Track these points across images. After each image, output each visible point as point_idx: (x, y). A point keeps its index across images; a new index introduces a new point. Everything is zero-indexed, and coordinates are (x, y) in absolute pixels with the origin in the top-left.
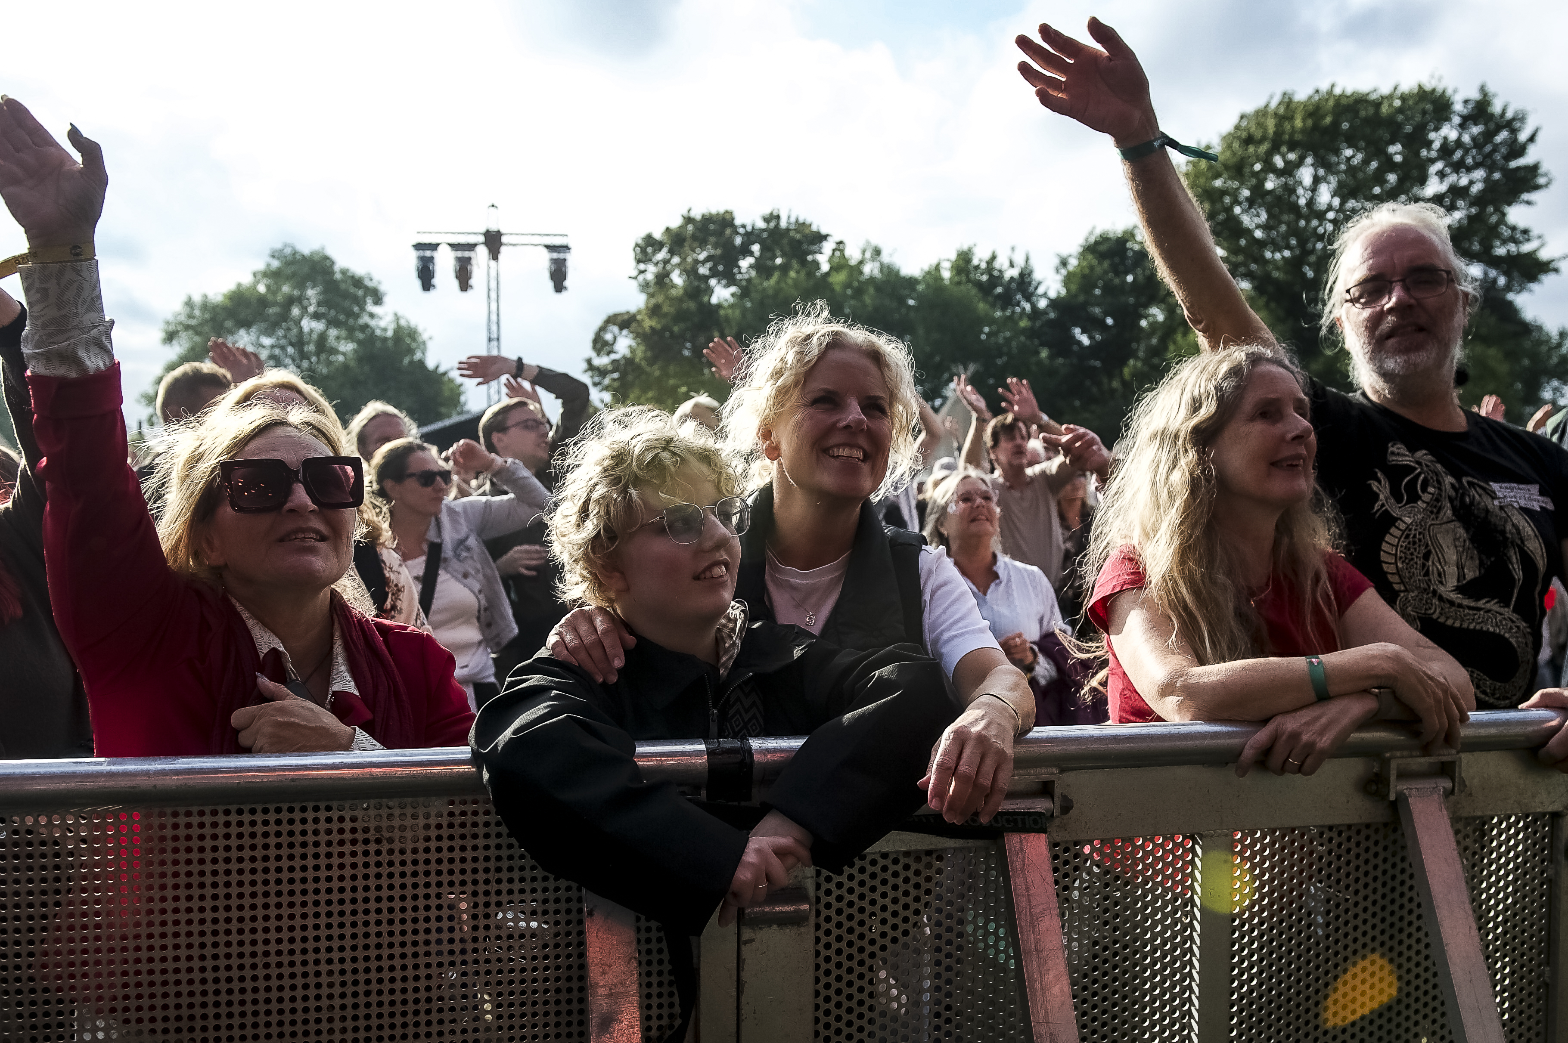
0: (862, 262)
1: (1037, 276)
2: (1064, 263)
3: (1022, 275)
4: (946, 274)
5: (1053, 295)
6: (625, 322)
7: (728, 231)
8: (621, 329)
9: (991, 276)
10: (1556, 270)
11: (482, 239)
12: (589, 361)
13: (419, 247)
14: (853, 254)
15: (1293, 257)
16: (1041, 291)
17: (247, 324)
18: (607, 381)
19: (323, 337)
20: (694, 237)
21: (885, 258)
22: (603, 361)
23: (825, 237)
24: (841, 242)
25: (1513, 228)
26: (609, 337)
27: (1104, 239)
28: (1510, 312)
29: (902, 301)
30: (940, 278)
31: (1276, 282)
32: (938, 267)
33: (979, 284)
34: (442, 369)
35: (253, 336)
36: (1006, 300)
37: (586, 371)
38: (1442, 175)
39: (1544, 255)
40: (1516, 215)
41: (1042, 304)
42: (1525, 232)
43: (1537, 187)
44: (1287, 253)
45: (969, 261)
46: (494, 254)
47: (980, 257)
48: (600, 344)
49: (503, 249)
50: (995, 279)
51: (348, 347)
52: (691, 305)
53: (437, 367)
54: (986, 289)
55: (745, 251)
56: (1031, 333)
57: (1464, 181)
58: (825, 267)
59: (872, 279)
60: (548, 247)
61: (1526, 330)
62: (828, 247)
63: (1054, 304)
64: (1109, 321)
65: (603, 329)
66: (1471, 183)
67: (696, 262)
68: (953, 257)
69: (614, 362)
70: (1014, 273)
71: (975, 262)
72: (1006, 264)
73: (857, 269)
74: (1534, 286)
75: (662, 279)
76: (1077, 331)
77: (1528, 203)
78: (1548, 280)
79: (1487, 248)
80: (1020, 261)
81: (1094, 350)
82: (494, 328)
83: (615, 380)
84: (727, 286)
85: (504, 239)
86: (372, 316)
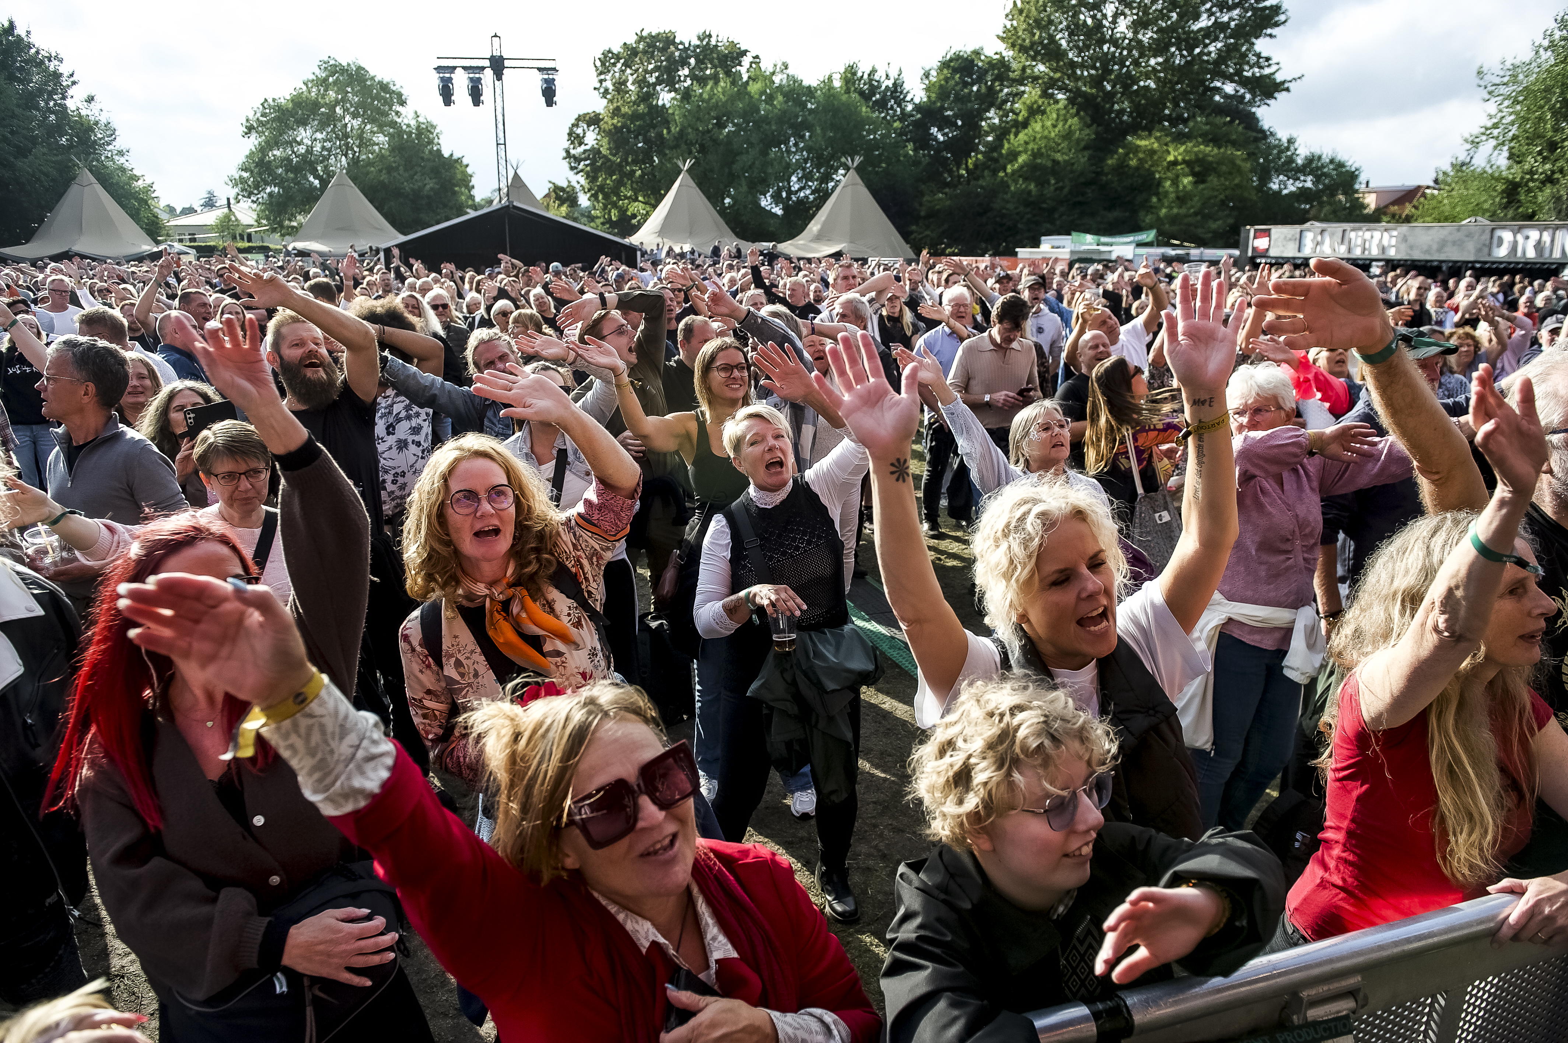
0: (773, 73)
1: (907, 87)
2: (927, 75)
3: (895, 85)
4: (837, 83)
5: (917, 100)
6: (593, 120)
7: (672, 48)
8: (589, 126)
9: (871, 85)
10: (1288, 90)
11: (487, 63)
12: (567, 152)
13: (439, 69)
14: (766, 66)
15: (1097, 75)
16: (908, 98)
17: (303, 123)
18: (581, 166)
19: (362, 130)
20: (645, 52)
21: (790, 71)
22: (578, 151)
23: (744, 53)
24: (757, 57)
25: (1258, 56)
26: (579, 131)
27: (957, 57)
28: (1251, 121)
29: (803, 105)
30: (831, 88)
31: (1084, 95)
32: (830, 78)
33: (862, 93)
34: (455, 157)
35: (309, 132)
36: (882, 104)
37: (565, 158)
38: (1210, 13)
39: (1279, 77)
40: (1262, 45)
41: (910, 107)
42: (1268, 59)
43: (1277, 24)
44: (1093, 72)
45: (855, 74)
46: (499, 75)
47: (864, 69)
48: (575, 138)
49: (505, 71)
50: (874, 88)
51: (381, 138)
52: (642, 108)
53: (452, 155)
54: (866, 96)
55: (684, 62)
56: (901, 133)
57: (1225, 19)
58: (745, 77)
59: (780, 87)
60: (539, 69)
61: (1264, 135)
62: (746, 61)
63: (918, 108)
64: (960, 123)
65: (575, 125)
66: (1231, 19)
67: (646, 71)
68: (842, 71)
69: (585, 151)
70: (890, 83)
71: (859, 74)
72: (884, 77)
73: (769, 79)
74: (1271, 102)
75: (620, 85)
76: (934, 130)
77: (1271, 36)
78: (1281, 96)
79: (1239, 72)
80: (893, 74)
81: (948, 145)
82: (501, 135)
83: (587, 166)
84: (670, 91)
85: (507, 63)
86: (397, 113)
